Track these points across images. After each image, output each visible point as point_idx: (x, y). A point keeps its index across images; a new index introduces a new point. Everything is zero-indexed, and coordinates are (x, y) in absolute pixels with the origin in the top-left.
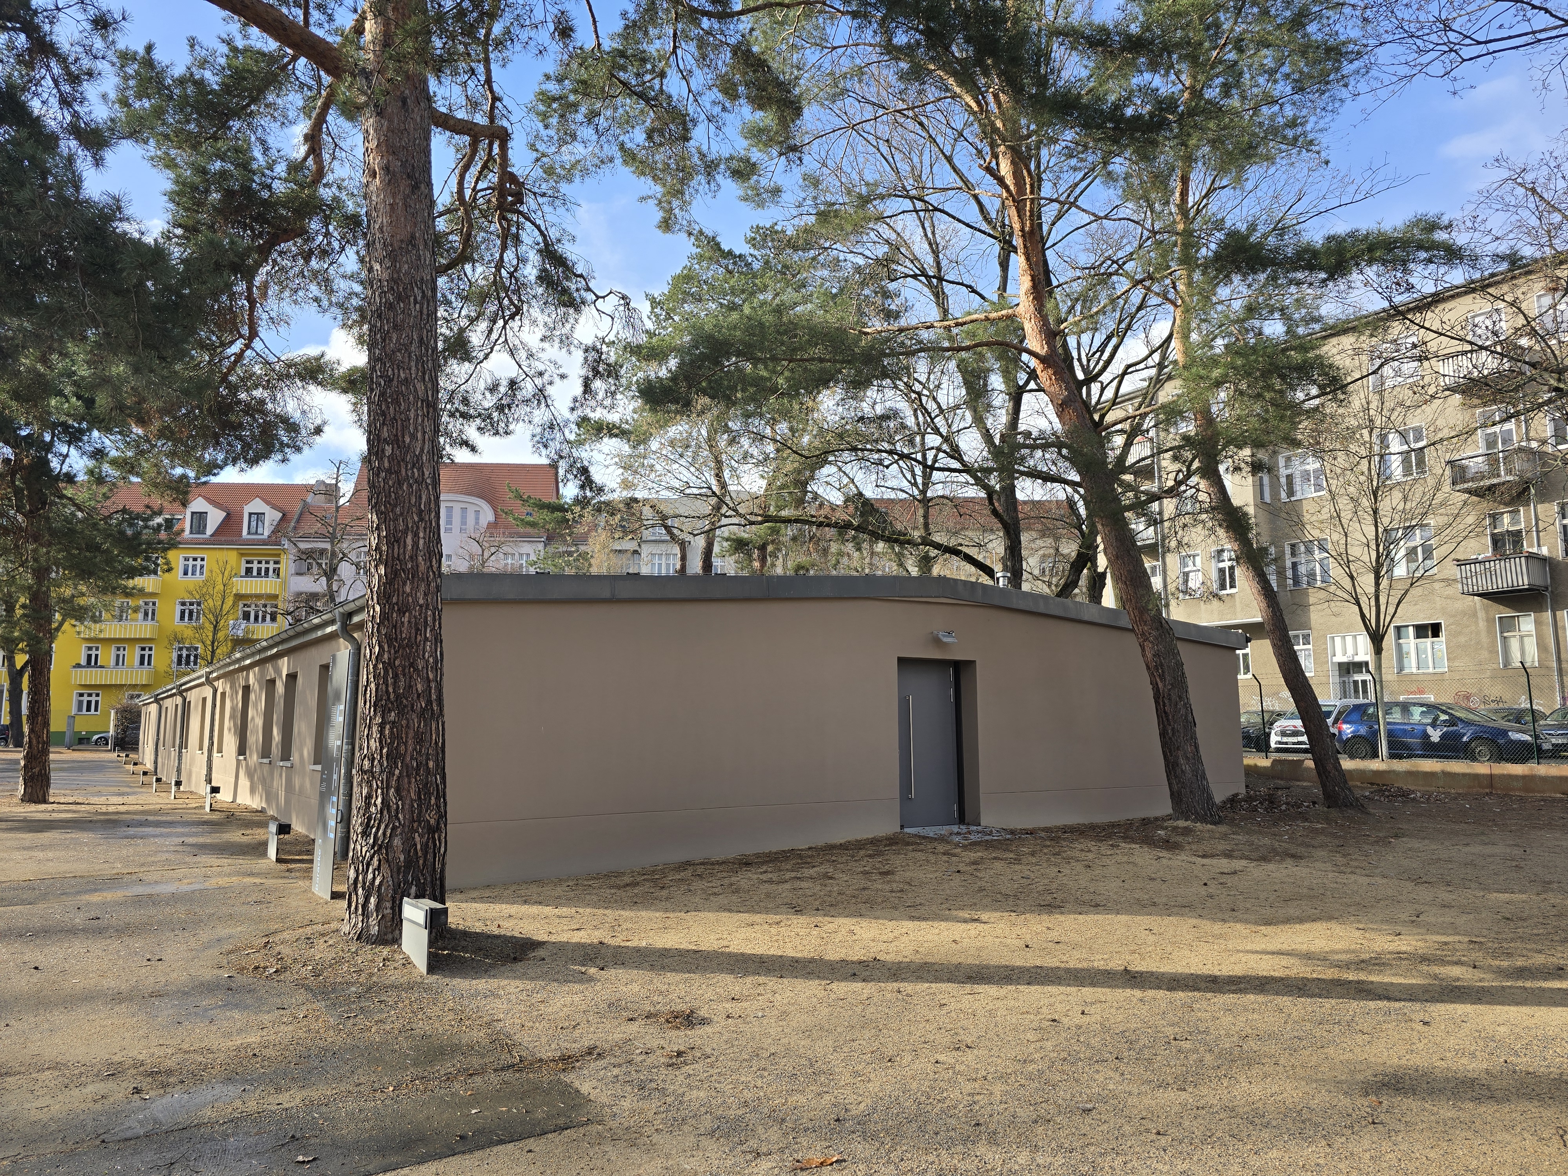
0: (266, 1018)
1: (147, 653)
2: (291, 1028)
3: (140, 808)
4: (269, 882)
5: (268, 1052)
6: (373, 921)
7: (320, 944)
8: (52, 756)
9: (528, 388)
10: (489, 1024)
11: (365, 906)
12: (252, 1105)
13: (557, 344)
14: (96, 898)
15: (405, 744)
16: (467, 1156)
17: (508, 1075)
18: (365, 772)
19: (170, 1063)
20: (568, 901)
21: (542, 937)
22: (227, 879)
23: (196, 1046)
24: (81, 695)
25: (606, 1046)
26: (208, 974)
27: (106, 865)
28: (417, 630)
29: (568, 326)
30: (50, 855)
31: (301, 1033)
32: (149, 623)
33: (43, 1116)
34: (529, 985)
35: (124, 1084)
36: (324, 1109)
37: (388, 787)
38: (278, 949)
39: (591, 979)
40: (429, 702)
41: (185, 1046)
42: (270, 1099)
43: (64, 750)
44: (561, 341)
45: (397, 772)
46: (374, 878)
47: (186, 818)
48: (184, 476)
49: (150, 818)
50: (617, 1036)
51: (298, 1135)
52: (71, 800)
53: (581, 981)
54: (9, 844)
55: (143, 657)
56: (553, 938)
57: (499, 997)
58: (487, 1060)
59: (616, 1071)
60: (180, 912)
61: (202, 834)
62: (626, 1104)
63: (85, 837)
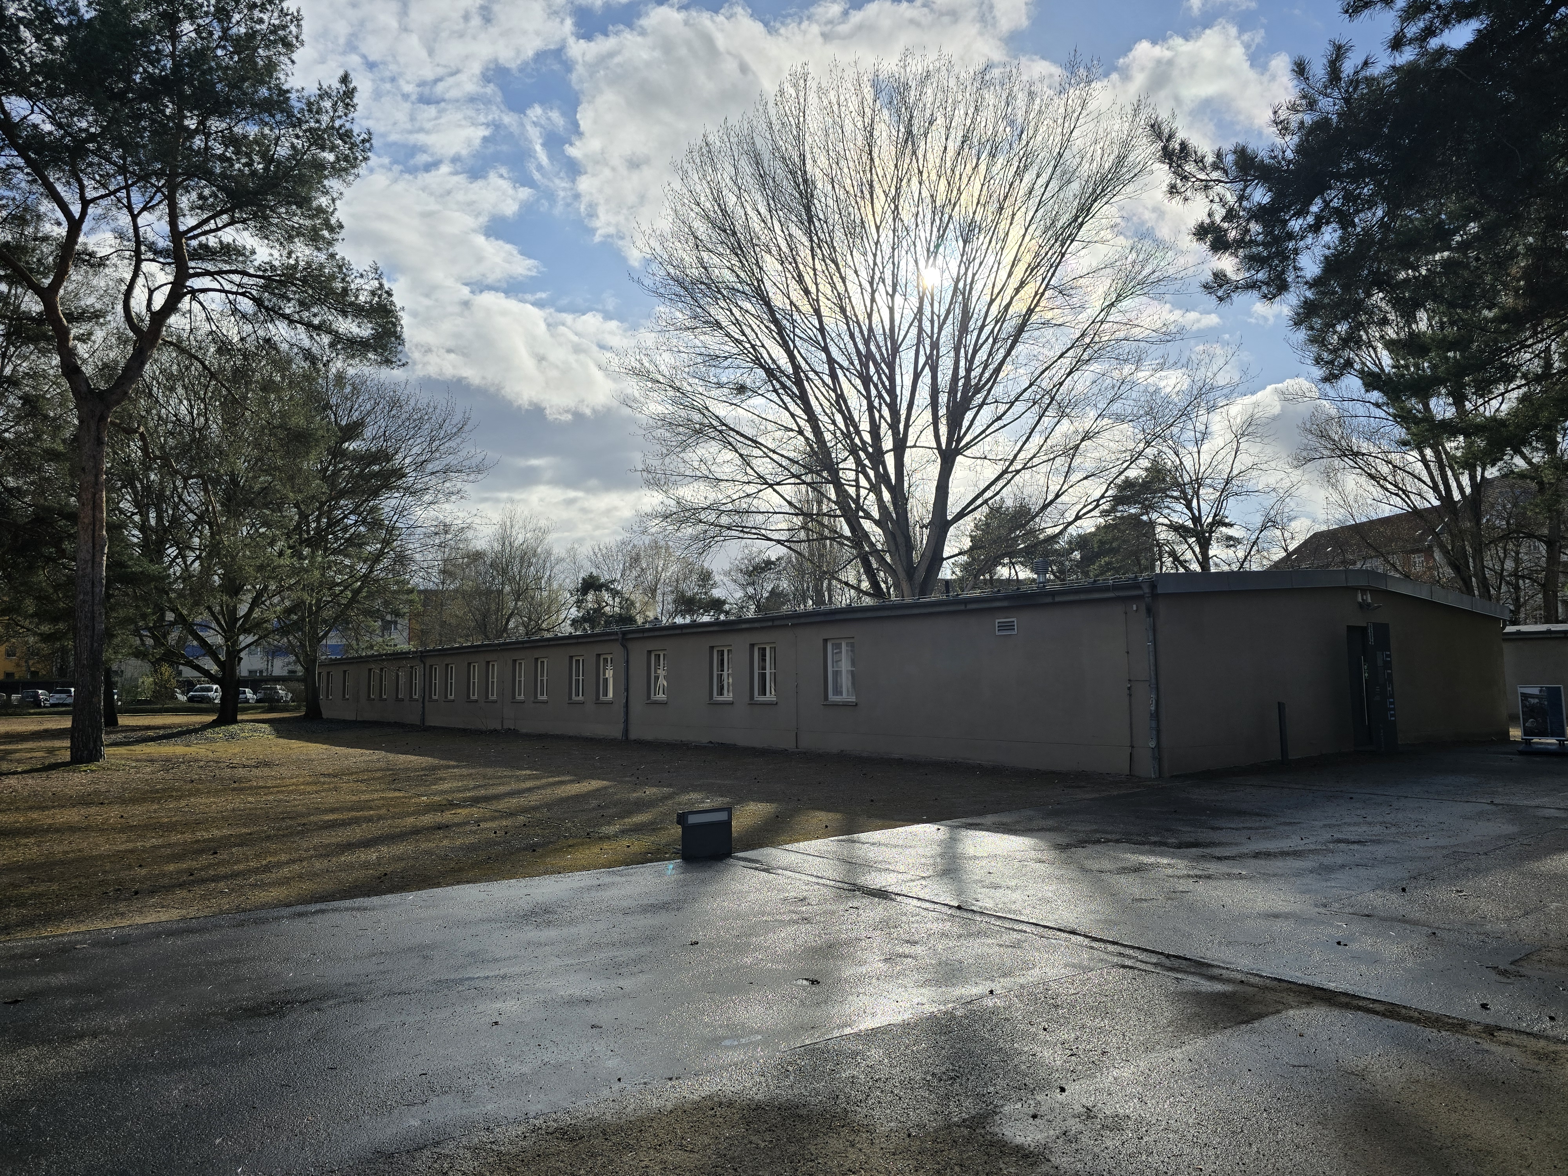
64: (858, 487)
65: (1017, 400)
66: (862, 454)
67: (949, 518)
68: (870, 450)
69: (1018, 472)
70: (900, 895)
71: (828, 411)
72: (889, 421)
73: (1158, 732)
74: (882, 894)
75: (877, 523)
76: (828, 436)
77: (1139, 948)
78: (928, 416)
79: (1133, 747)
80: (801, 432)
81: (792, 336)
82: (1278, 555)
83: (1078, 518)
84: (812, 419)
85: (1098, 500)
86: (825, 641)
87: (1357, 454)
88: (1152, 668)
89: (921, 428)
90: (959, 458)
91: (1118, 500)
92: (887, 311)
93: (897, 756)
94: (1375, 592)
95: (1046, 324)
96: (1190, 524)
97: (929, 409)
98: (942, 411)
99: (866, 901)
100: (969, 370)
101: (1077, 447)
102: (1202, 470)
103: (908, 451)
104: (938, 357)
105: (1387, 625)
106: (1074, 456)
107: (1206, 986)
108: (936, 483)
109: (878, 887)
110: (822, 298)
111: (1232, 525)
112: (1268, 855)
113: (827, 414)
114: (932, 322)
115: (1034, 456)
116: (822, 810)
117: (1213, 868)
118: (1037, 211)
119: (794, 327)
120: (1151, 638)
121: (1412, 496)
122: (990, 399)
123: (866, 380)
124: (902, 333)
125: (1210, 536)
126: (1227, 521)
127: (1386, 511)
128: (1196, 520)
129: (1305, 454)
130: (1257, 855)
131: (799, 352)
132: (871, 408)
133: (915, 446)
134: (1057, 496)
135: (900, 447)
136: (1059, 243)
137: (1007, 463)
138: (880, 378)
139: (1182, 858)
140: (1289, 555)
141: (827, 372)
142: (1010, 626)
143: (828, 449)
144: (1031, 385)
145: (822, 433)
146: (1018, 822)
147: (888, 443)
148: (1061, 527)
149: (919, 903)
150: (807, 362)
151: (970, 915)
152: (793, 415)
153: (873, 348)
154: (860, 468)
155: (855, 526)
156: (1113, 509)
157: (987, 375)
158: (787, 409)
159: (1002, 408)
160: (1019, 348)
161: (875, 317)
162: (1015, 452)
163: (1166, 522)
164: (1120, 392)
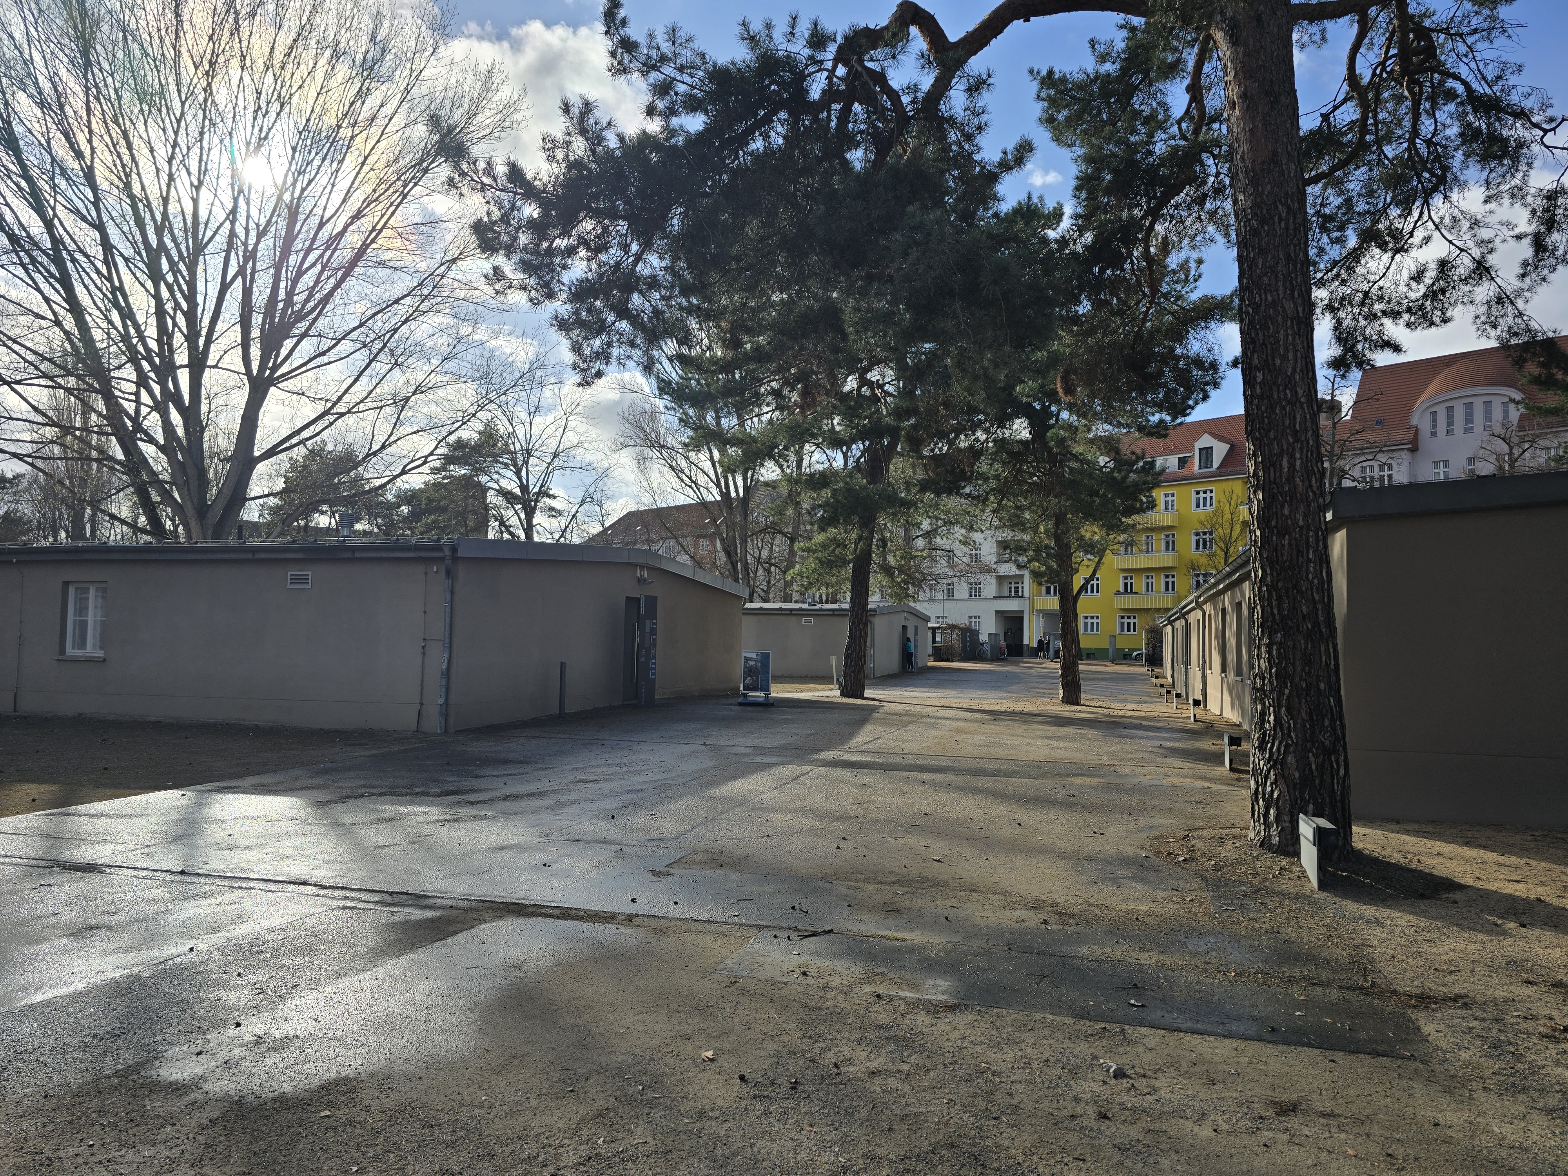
0: (1161, 894)
1: (1170, 580)
2: (1176, 906)
3: (1143, 714)
4: (1216, 787)
5: (1150, 920)
6: (1274, 831)
7: (1229, 845)
8: (1081, 667)
9: (1465, 264)
10: (1356, 947)
11: (1266, 815)
12: (1118, 954)
13: (1506, 201)
14: (1078, 781)
15: (1293, 664)
16: (1271, 1046)
17: (1351, 996)
18: (1258, 690)
19: (1076, 910)
20: (1522, 851)
21: (1468, 881)
22: (1182, 780)
23: (1100, 902)
24: (1123, 617)
25: (1480, 999)
26: (1130, 850)
27: (1096, 757)
28: (1299, 551)
29: (1519, 175)
30: (1061, 744)
31: (1182, 912)
32: (1171, 553)
33: (983, 923)
34: (1423, 923)
35: (1040, 916)
36: (1170, 973)
37: (1280, 706)
38: (1193, 842)
39: (1505, 933)
40: (1316, 624)
41: (1092, 901)
42: (1134, 955)
43: (1109, 664)
44: (1513, 196)
45: (1287, 691)
46: (1272, 792)
47: (1174, 725)
48: (1162, 421)
49: (1144, 723)
50: (1500, 994)
51: (1140, 985)
52: (1095, 704)
53: (1489, 932)
54: (1038, 733)
55: (1167, 583)
56: (1479, 884)
57: (1383, 926)
58: (1336, 976)
59: (1475, 1024)
60: (1134, 801)
61: (1179, 740)
62: (1465, 1055)
63: (1091, 733)
64: (138, 402)
65: (343, 338)
66: (145, 365)
67: (257, 454)
68: (157, 360)
69: (342, 415)
70: (111, 866)
71: (100, 304)
72: (185, 330)
73: (448, 689)
74: (90, 868)
75: (162, 448)
76: (97, 334)
77: (365, 890)
78: (235, 334)
79: (422, 704)
80: (58, 323)
81: (52, 202)
82: (596, 529)
83: (404, 472)
84: (75, 308)
85: (426, 457)
86: (66, 584)
87: (663, 447)
88: (447, 628)
89: (225, 348)
90: (273, 389)
91: (449, 460)
92: (191, 203)
93: (153, 719)
94: (651, 569)
95: (381, 264)
96: (517, 491)
97: (238, 327)
98: (255, 333)
99: (67, 876)
100: (290, 294)
101: (407, 399)
102: (533, 440)
103: (207, 370)
104: (254, 271)
105: (656, 598)
106: (403, 407)
107: (417, 914)
108: (242, 412)
109: (86, 861)
110: (97, 164)
111: (555, 497)
112: (516, 797)
113: (99, 308)
114: (247, 229)
115: (362, 402)
116: (33, 781)
117: (463, 812)
118: (378, 141)
119: (55, 192)
120: (448, 599)
121: (702, 489)
122: (313, 331)
123: (156, 276)
124: (209, 234)
125: (536, 505)
126: (551, 492)
127: (681, 500)
128: (524, 488)
129: (622, 440)
130: (506, 798)
131: (61, 224)
132: (160, 313)
133: (216, 367)
134: (383, 447)
135: (198, 364)
136: (400, 183)
137: (329, 405)
138: (176, 280)
139: (438, 805)
140: (605, 530)
141: (101, 258)
142: (304, 580)
143: (97, 350)
144: (361, 325)
145: (88, 329)
146: (280, 783)
147: (182, 357)
148: (387, 479)
149: (135, 873)
150: (72, 239)
151: (195, 879)
152: (47, 300)
153: (168, 241)
154: (142, 382)
155: (130, 448)
156: (443, 468)
157: (312, 304)
158: (38, 290)
159: (326, 344)
160: (351, 282)
161: (173, 208)
162: (339, 394)
163: (496, 486)
164: (456, 351)
